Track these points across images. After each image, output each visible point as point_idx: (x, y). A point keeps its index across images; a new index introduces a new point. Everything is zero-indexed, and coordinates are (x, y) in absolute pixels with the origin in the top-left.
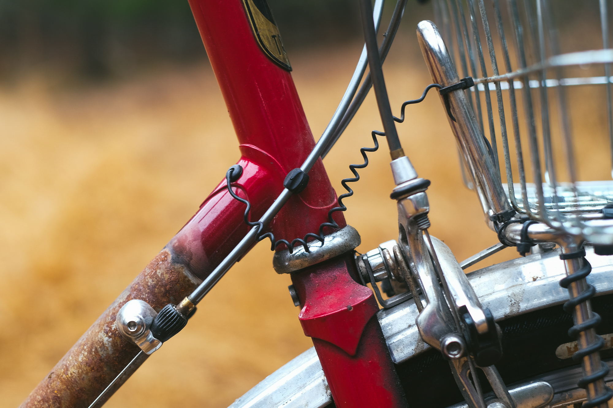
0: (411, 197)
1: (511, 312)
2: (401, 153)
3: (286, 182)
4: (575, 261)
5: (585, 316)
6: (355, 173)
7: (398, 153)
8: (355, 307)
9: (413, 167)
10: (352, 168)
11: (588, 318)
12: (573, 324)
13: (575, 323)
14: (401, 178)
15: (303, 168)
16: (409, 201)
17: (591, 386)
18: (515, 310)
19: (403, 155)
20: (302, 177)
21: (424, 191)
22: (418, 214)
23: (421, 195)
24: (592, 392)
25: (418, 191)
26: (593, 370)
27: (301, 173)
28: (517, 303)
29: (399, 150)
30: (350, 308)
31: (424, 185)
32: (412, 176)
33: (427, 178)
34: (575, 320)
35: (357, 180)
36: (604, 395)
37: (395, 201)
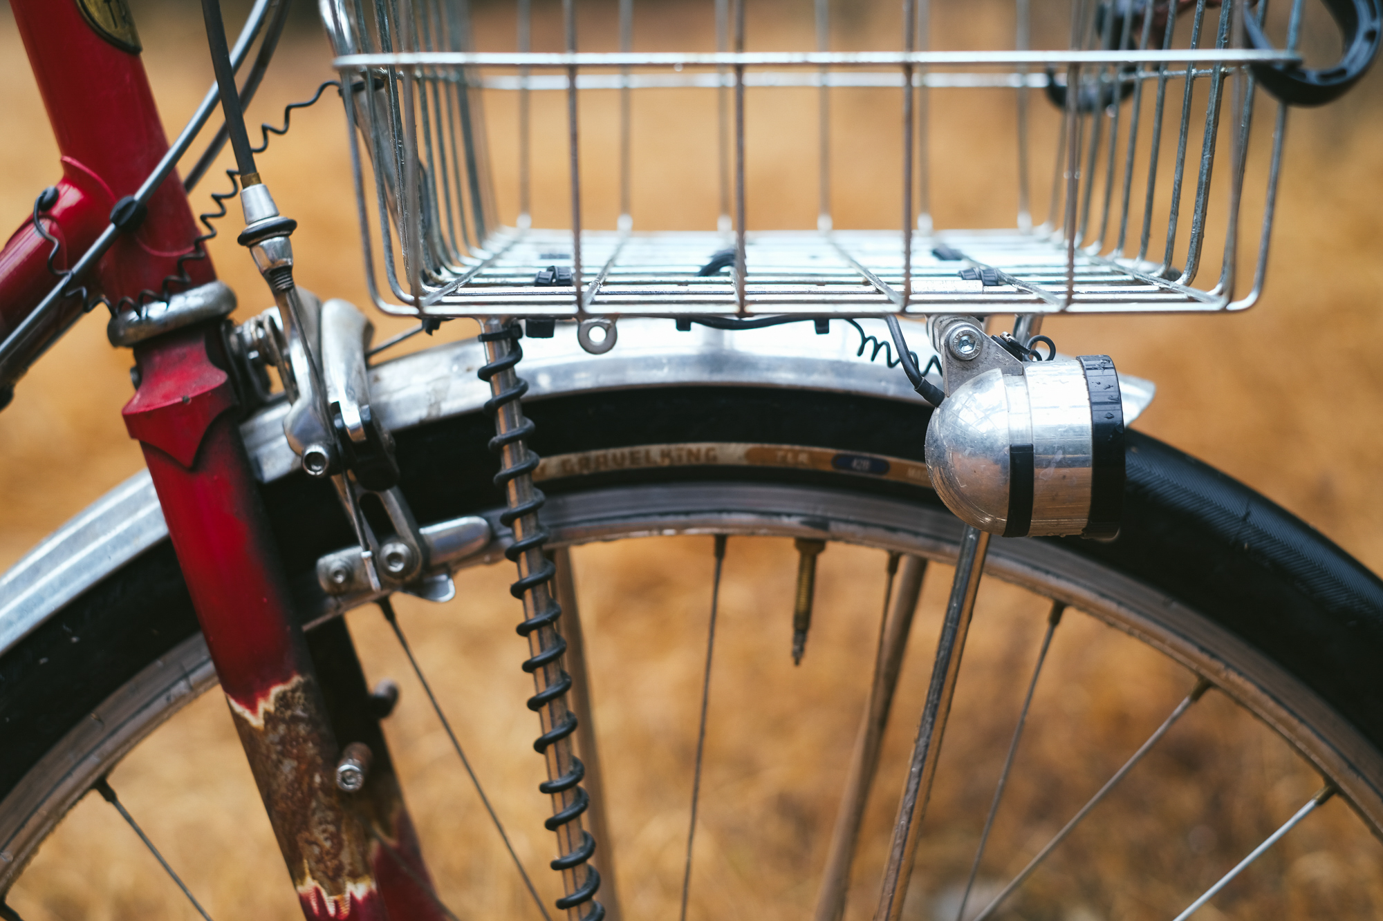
0: (265, 243)
1: (429, 414)
2: (254, 179)
3: (112, 215)
4: (496, 344)
5: (511, 424)
6: (221, 205)
7: (250, 178)
8: (194, 399)
9: (272, 200)
10: (217, 199)
11: (514, 426)
12: (495, 434)
13: (498, 433)
14: (251, 215)
15: (138, 195)
16: (261, 249)
17: (518, 523)
18: (434, 413)
19: (259, 181)
20: (133, 208)
21: (287, 236)
22: (275, 267)
23: (281, 242)
24: (519, 532)
25: (277, 233)
26: (520, 500)
27: (132, 202)
28: (437, 403)
29: (252, 174)
30: (188, 400)
31: (287, 227)
32: (271, 212)
33: (291, 217)
34: (497, 429)
35: (222, 214)
36: (535, 536)
37: (245, 249)
